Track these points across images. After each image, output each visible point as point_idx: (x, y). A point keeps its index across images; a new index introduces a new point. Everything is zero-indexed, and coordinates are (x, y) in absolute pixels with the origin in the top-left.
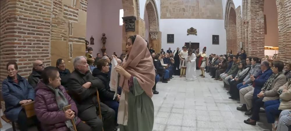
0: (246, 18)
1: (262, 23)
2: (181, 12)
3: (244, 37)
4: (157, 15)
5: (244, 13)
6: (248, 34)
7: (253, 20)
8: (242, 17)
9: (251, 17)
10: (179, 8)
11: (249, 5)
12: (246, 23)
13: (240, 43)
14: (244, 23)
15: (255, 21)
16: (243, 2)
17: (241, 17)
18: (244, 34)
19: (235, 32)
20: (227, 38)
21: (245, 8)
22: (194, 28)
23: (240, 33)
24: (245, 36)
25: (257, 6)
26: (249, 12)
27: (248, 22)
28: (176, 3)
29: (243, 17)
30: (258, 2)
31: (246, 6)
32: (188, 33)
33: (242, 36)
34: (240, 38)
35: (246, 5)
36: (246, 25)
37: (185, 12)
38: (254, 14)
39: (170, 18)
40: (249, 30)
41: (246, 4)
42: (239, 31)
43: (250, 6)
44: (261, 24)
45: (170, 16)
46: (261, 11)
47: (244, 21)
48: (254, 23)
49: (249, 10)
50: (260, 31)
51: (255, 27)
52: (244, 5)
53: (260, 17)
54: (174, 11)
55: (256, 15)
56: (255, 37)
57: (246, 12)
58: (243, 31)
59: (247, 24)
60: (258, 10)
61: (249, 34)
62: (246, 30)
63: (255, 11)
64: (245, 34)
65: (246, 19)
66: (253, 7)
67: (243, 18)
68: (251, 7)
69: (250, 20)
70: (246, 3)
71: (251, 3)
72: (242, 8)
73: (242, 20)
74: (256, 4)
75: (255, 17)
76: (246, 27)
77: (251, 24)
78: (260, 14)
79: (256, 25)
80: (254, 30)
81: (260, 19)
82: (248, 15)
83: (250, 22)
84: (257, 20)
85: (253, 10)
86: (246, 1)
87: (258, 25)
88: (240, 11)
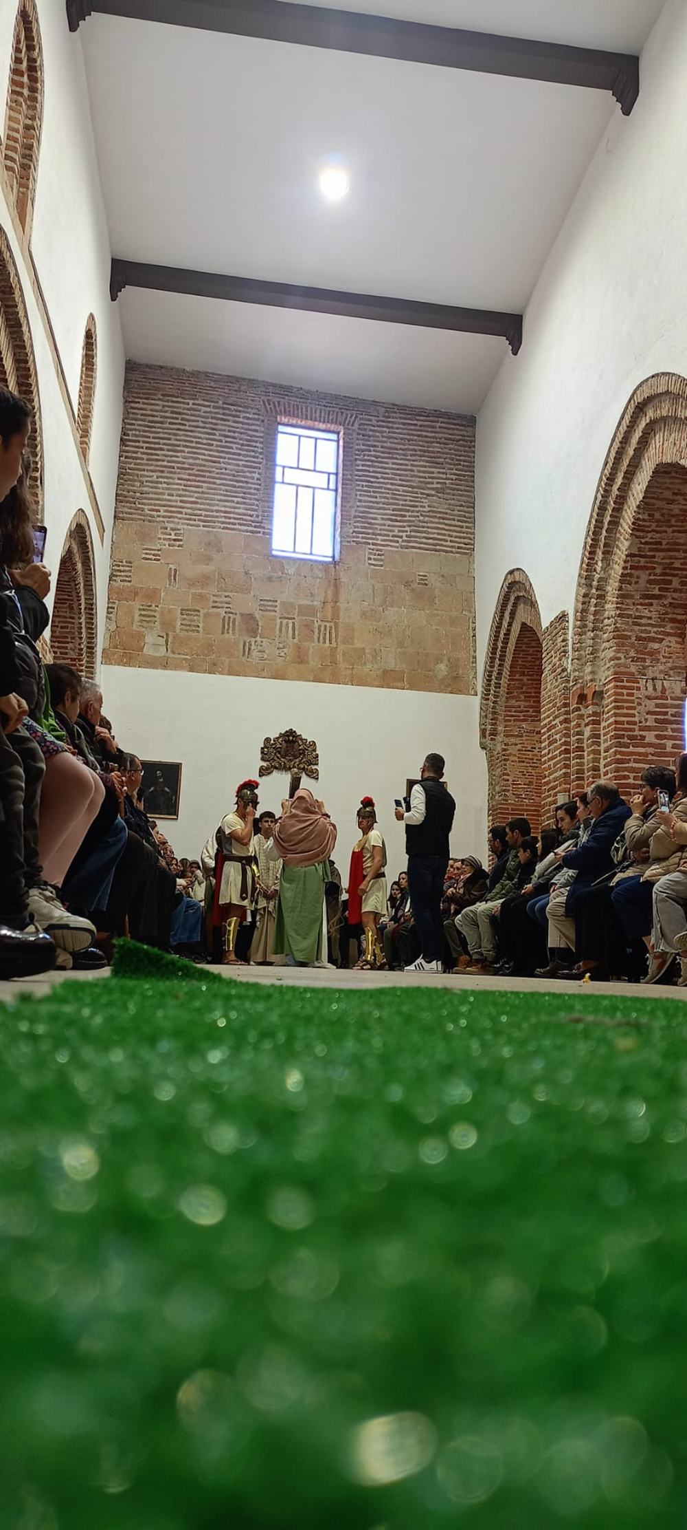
0: (593, 672)
1: (672, 699)
2: (229, 636)
3: (580, 772)
4: (92, 637)
5: (584, 649)
6: (598, 752)
7: (625, 684)
8: (570, 668)
9: (618, 666)
10: (222, 612)
11: (610, 608)
12: (590, 697)
14: (582, 698)
15: (638, 689)
16: (583, 591)
17: (564, 670)
18: (581, 757)
19: (531, 760)
20: (491, 797)
21: (591, 625)
22: (306, 734)
23: (557, 752)
24: (582, 764)
25: (651, 613)
26: (606, 644)
27: (599, 695)
28: (205, 580)
29: (575, 670)
30: (656, 592)
31: (595, 613)
32: (265, 764)
33: (567, 766)
34: (555, 779)
35: (593, 609)
36: (590, 710)
37: (258, 638)
38: (632, 654)
39: (164, 664)
40: (602, 732)
41: (596, 605)
42: (556, 741)
43: (613, 613)
44: (669, 701)
45: (162, 651)
46: (673, 639)
47: (582, 688)
48: (632, 695)
49: (605, 635)
51: (634, 715)
52: (583, 611)
53: (662, 668)
54: (190, 627)
55: (644, 655)
56: (632, 764)
57: (590, 642)
58: (574, 739)
59: (593, 704)
60: (652, 635)
61: (603, 754)
62: (587, 731)
63: (639, 639)
64: (585, 753)
65: (589, 678)
66: (629, 616)
67: (577, 673)
68: (619, 616)
69: (610, 681)
70: (593, 601)
71: (619, 596)
72: (575, 626)
73: (571, 684)
74: (647, 601)
75: (637, 665)
76: (587, 721)
77: (615, 702)
78: (666, 655)
79: (641, 704)
80: (630, 730)
81: (662, 676)
82: (599, 657)
83: (608, 691)
84: (646, 682)
85: (626, 635)
86: (597, 590)
87: (651, 705)
88: (561, 638)
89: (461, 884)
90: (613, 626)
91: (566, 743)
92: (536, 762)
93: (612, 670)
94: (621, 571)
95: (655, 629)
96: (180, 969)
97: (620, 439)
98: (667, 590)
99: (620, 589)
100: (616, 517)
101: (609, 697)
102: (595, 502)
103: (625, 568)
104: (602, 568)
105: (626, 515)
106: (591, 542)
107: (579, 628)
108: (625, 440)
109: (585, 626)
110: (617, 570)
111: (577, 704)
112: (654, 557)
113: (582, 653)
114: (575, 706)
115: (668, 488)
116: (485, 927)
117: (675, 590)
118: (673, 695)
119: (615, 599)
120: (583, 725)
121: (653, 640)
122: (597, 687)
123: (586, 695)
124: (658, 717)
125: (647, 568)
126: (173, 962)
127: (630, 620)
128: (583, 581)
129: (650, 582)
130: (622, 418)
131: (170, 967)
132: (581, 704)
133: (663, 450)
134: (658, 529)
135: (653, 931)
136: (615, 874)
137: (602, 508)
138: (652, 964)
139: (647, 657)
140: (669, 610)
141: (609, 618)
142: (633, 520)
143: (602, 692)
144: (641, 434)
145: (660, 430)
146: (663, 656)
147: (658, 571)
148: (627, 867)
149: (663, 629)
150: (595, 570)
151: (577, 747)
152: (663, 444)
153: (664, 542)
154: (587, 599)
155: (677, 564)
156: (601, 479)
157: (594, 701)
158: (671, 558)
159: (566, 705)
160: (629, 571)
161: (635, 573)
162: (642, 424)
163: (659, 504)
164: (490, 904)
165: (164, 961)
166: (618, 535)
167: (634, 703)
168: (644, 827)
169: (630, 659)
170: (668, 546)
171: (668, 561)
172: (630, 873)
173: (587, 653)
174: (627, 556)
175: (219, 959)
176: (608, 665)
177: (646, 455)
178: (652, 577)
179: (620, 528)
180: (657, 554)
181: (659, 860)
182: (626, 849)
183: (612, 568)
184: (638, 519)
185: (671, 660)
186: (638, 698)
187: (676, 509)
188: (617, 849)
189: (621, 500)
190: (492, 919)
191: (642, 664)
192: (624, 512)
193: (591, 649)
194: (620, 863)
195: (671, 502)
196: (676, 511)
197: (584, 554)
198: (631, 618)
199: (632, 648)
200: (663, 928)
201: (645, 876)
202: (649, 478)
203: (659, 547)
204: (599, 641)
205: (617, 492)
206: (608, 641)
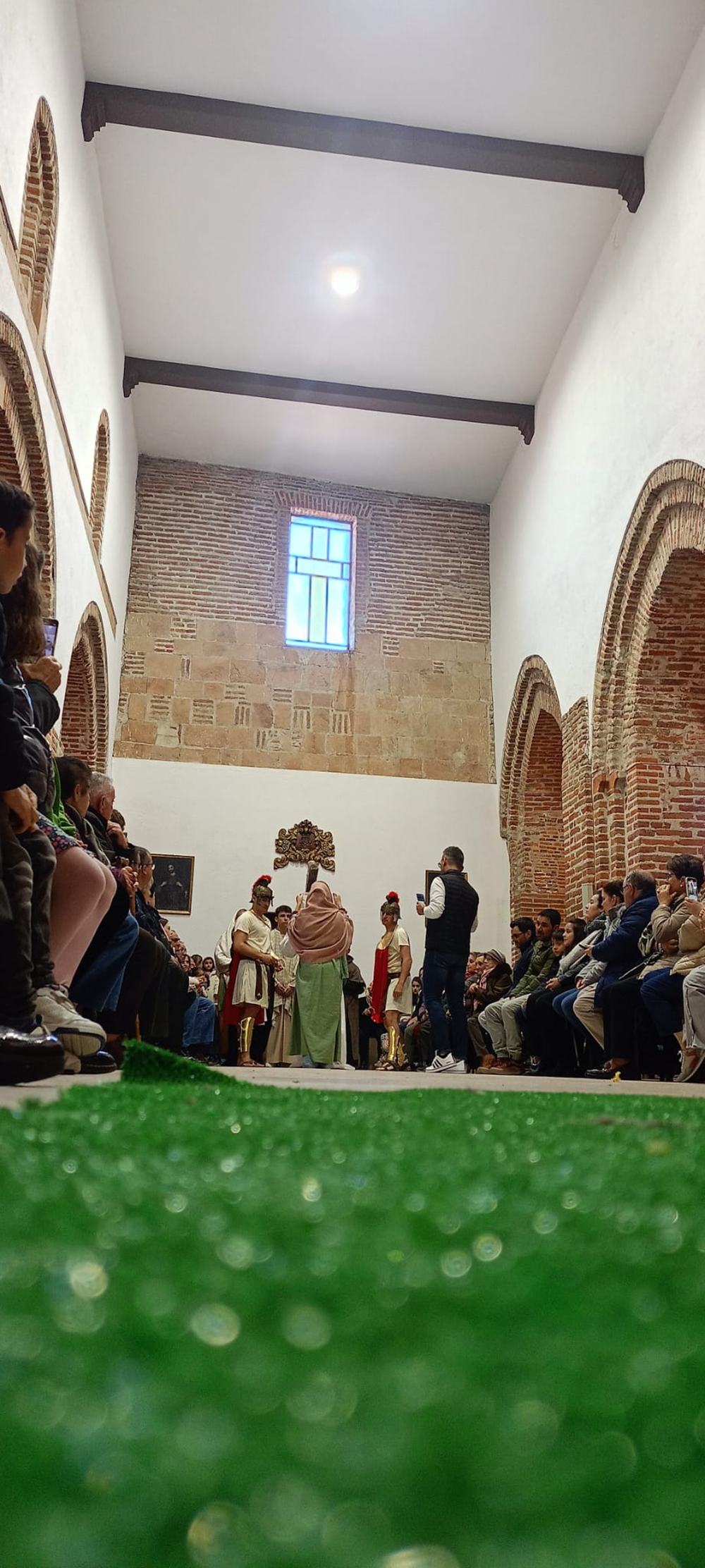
0: (614, 759)
1: (696, 785)
2: (243, 727)
3: (604, 861)
4: (103, 728)
5: (604, 735)
6: (621, 841)
7: (648, 770)
8: (590, 755)
9: (640, 752)
10: (236, 703)
11: (630, 694)
12: (612, 784)
13: (579, 893)
14: (604, 785)
15: (662, 775)
16: (602, 677)
17: (585, 757)
18: (605, 846)
19: (554, 849)
20: (513, 889)
21: (611, 712)
22: (322, 825)
23: (581, 840)
24: (606, 853)
25: (673, 698)
26: (627, 731)
27: (621, 782)
28: (218, 670)
29: (596, 757)
30: (677, 677)
31: (615, 699)
32: (280, 856)
33: (590, 856)
34: (579, 869)
35: (612, 695)
36: (613, 797)
37: (272, 729)
38: (654, 740)
39: (176, 756)
40: (626, 820)
41: (615, 692)
42: (578, 829)
43: (633, 699)
44: (694, 788)
45: (174, 743)
46: (695, 725)
47: (604, 775)
48: (655, 782)
49: (626, 722)
50: (683, 824)
51: (658, 803)
52: (603, 697)
53: (685, 753)
54: (203, 718)
55: (666, 741)
56: (657, 853)
57: (611, 728)
58: (596, 827)
59: (615, 791)
60: (674, 720)
61: (627, 843)
62: (610, 819)
63: (660, 724)
64: (609, 842)
65: (611, 765)
66: (650, 702)
67: (598, 760)
68: (640, 701)
69: (632, 768)
70: (613, 687)
71: (639, 682)
72: (595, 713)
73: (593, 771)
74: (667, 686)
75: (659, 752)
76: (609, 809)
77: (638, 789)
78: (689, 740)
79: (665, 792)
80: (655, 817)
81: (685, 762)
82: (620, 744)
83: (630, 777)
84: (670, 768)
85: (647, 721)
86: (616, 675)
87: (675, 792)
88: (581, 725)
89: (484, 979)
90: (634, 712)
91: (589, 832)
92: (558, 851)
93: (634, 757)
94: (640, 657)
95: (677, 715)
96: (192, 1072)
97: (635, 526)
98: (687, 675)
99: (640, 674)
100: (634, 603)
101: (632, 784)
102: (611, 588)
103: (644, 654)
104: (621, 653)
105: (643, 601)
106: (608, 628)
107: (599, 714)
108: (641, 527)
109: (605, 712)
110: (636, 656)
111: (599, 791)
112: (674, 642)
113: (603, 739)
114: (597, 793)
115: (685, 573)
116: (510, 1024)
117: (696, 675)
118: (698, 782)
119: (635, 685)
120: (605, 813)
121: (675, 725)
122: (619, 774)
123: (608, 782)
124: (683, 804)
125: (667, 653)
126: (185, 1065)
127: (651, 706)
128: (602, 667)
129: (670, 667)
130: (637, 505)
131: (183, 1071)
132: (603, 791)
133: (679, 535)
134: (677, 614)
135: (685, 1028)
136: (643, 967)
137: (619, 594)
138: (685, 1061)
139: (669, 743)
140: (689, 695)
141: (629, 704)
142: (650, 605)
143: (624, 779)
144: (656, 520)
145: (675, 516)
146: (686, 742)
147: (678, 656)
148: (656, 960)
149: (684, 715)
150: (614, 656)
151: (600, 836)
152: (679, 530)
153: (683, 627)
154: (606, 686)
155: (697, 649)
156: (617, 565)
157: (617, 788)
158: (691, 642)
159: (587, 793)
160: (648, 657)
161: (655, 658)
162: (657, 511)
163: (676, 589)
164: (515, 1000)
165: (177, 1064)
166: (636, 621)
167: (657, 790)
168: (672, 918)
169: (652, 746)
170: (687, 632)
171: (688, 646)
172: (658, 966)
173: (608, 739)
174: (645, 641)
175: (233, 1060)
176: (630, 751)
177: (662, 542)
178: (672, 663)
179: (637, 613)
180: (676, 639)
181: (689, 952)
182: (654, 941)
183: (631, 654)
184: (656, 604)
185: (694, 746)
186: (662, 785)
187: (694, 594)
188: (645, 941)
189: (638, 586)
190: (518, 1014)
191: (665, 749)
192: (641, 598)
193: (612, 735)
194: (648, 955)
195: (689, 587)
196: (694, 597)
197: (602, 640)
198: (652, 703)
199: (655, 733)
200: (695, 1021)
201: (675, 968)
202: (666, 564)
203: (678, 632)
204: (620, 727)
205: (634, 578)
206: (629, 727)
